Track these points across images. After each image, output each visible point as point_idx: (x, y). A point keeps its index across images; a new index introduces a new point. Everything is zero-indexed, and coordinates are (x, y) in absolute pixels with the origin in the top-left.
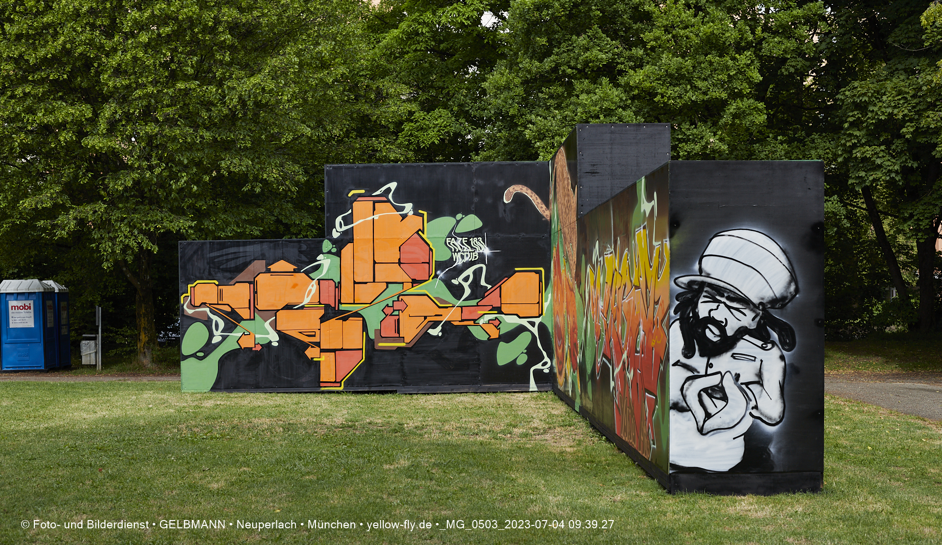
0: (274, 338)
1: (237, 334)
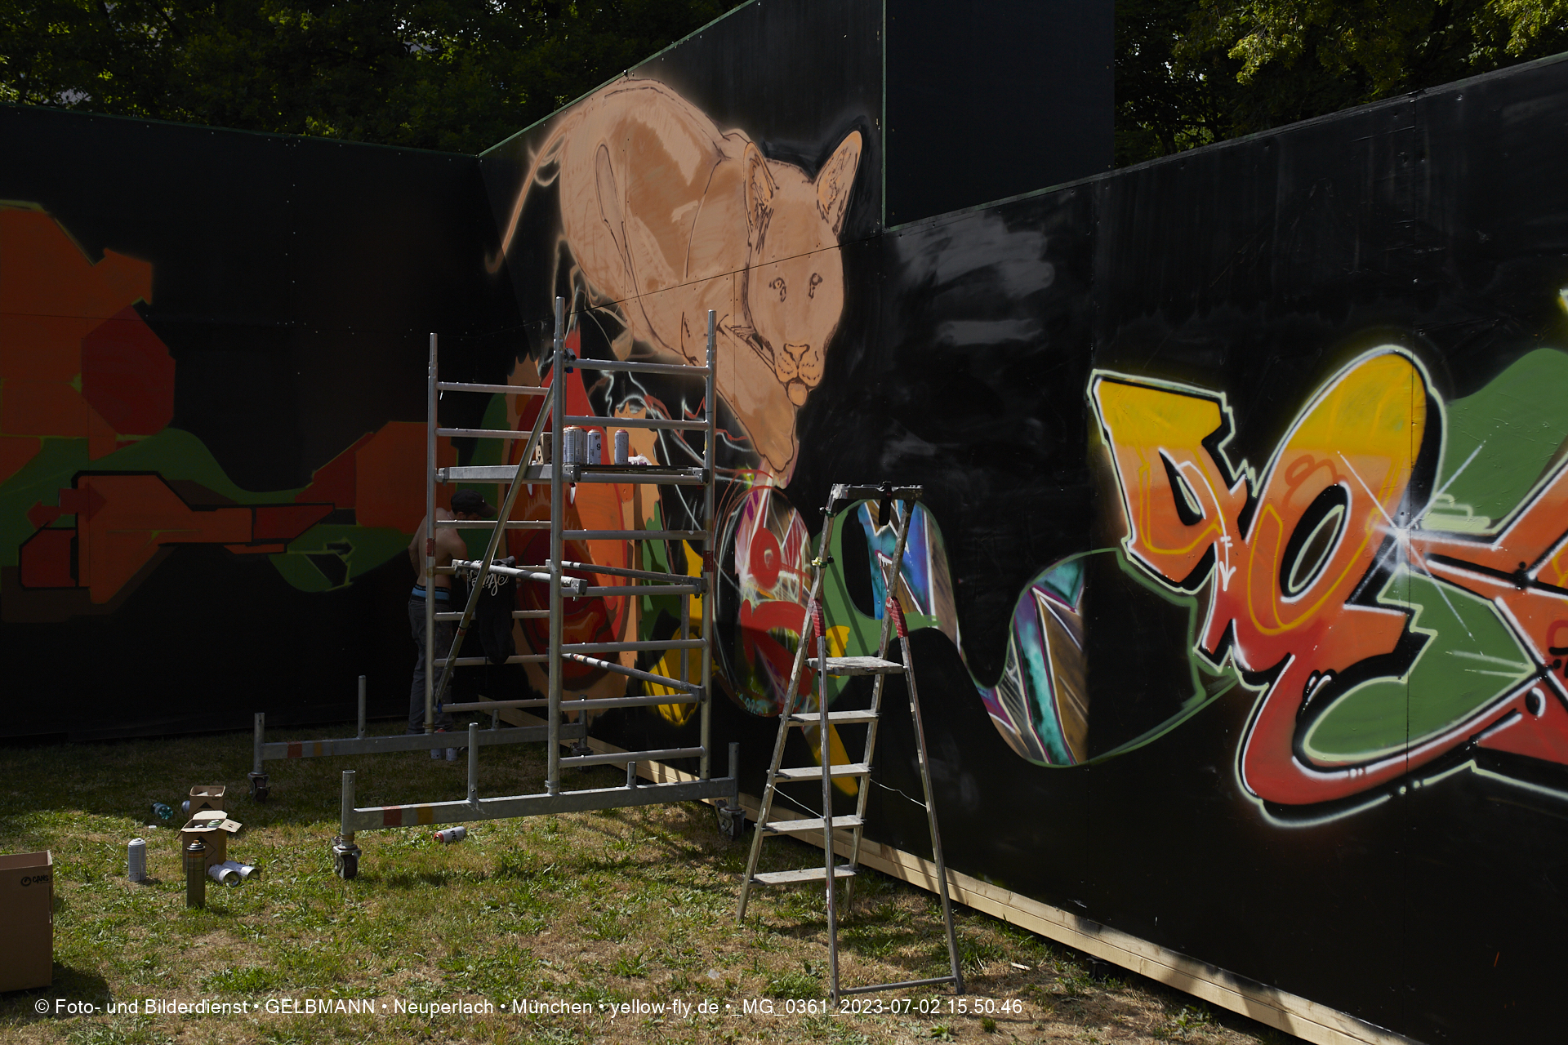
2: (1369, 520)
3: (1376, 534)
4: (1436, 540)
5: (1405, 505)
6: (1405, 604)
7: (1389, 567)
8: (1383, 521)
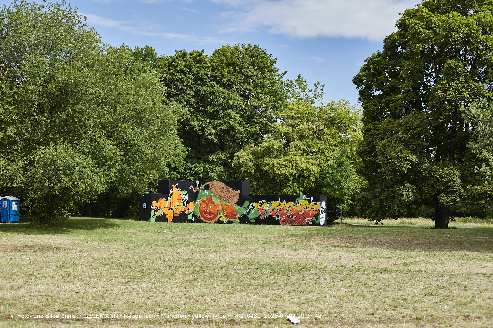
0: (162, 213)
1: (158, 212)
6: (267, 211)
8: (266, 208)
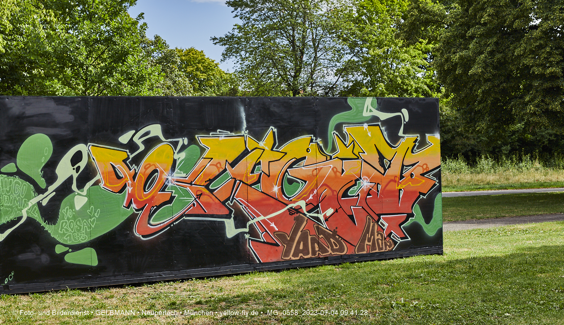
2: (163, 175)
3: (165, 178)
4: (177, 178)
5: (170, 172)
6: (171, 191)
7: (168, 184)
8: (166, 175)
